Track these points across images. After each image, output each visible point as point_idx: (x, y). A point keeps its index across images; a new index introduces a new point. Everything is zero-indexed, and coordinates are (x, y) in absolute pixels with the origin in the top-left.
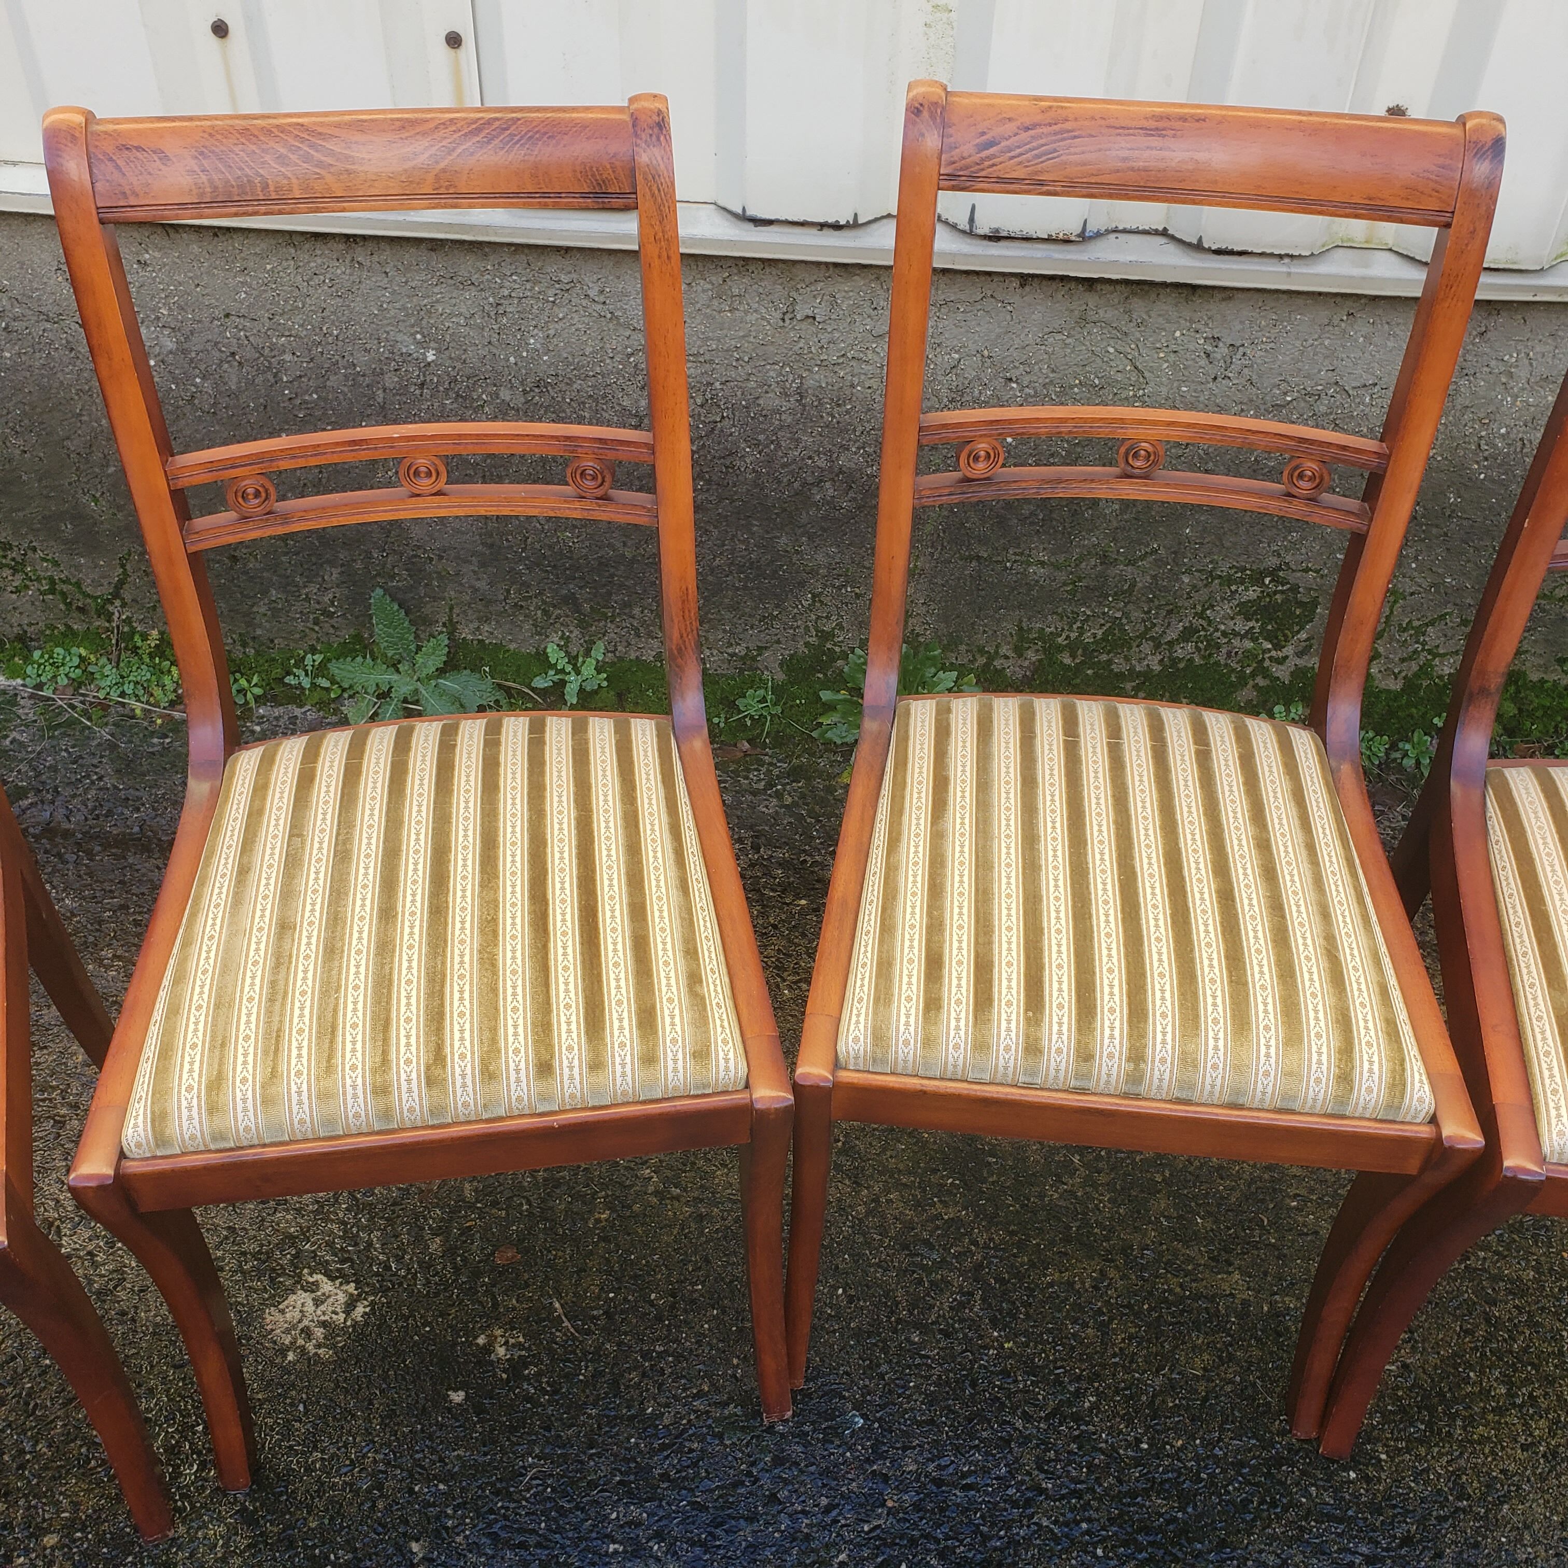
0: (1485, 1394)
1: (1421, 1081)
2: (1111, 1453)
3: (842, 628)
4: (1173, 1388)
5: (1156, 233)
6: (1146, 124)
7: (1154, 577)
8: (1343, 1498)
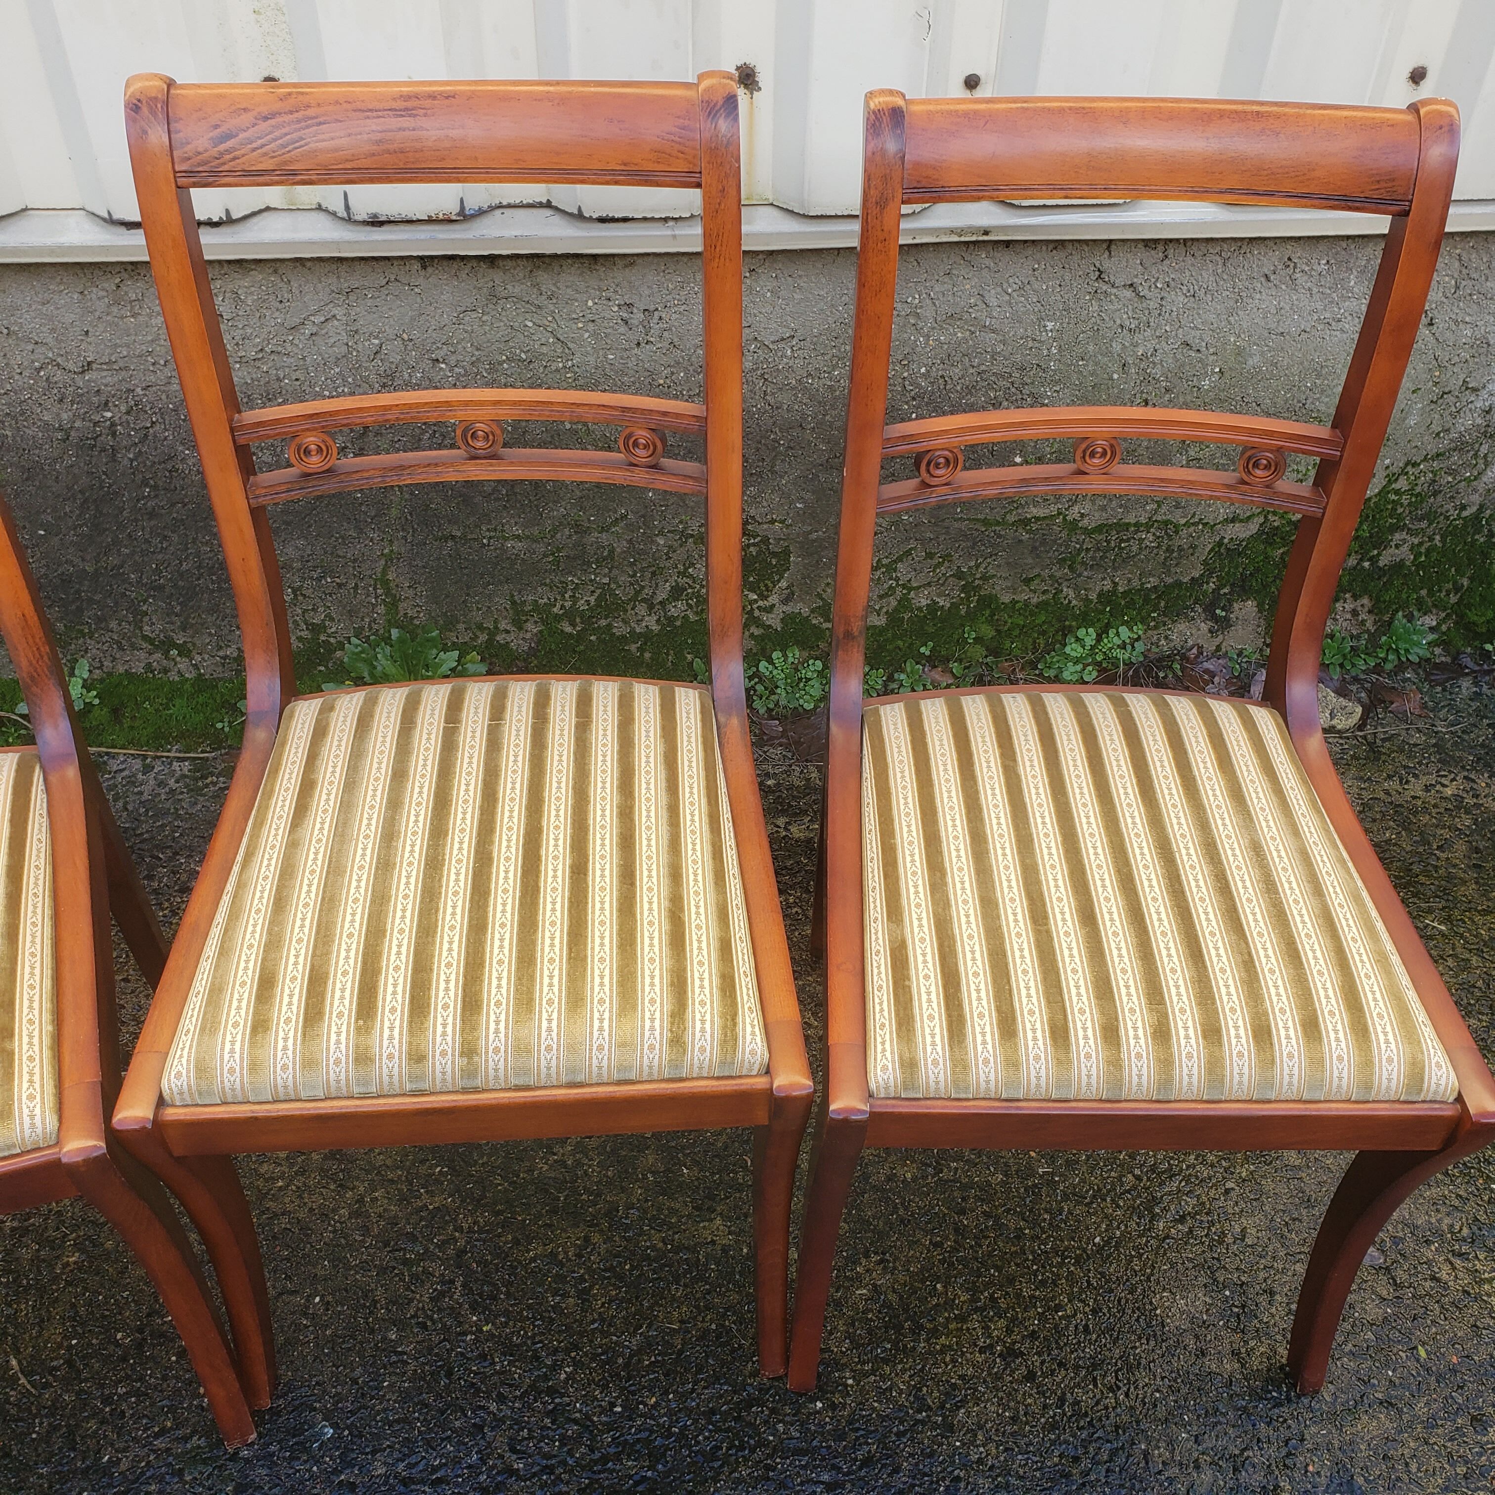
0: (949, 1304)
1: (753, 1034)
2: (586, 1423)
3: (332, 619)
4: (650, 1345)
5: (540, 205)
6: (395, 105)
7: (630, 541)
8: (809, 1429)
